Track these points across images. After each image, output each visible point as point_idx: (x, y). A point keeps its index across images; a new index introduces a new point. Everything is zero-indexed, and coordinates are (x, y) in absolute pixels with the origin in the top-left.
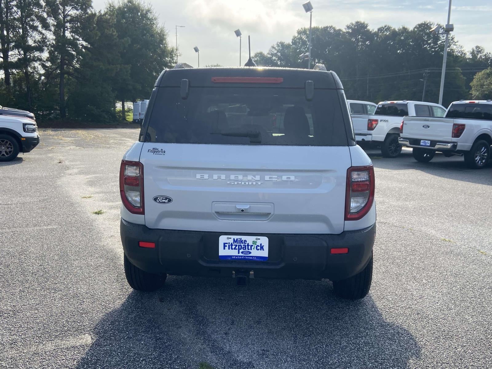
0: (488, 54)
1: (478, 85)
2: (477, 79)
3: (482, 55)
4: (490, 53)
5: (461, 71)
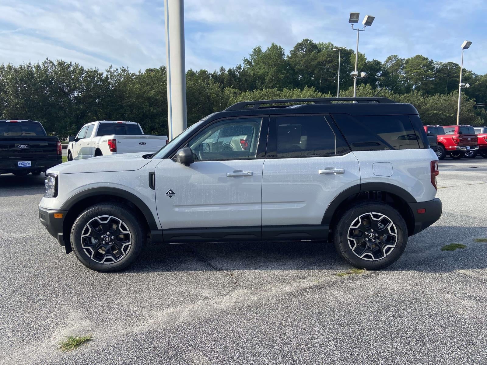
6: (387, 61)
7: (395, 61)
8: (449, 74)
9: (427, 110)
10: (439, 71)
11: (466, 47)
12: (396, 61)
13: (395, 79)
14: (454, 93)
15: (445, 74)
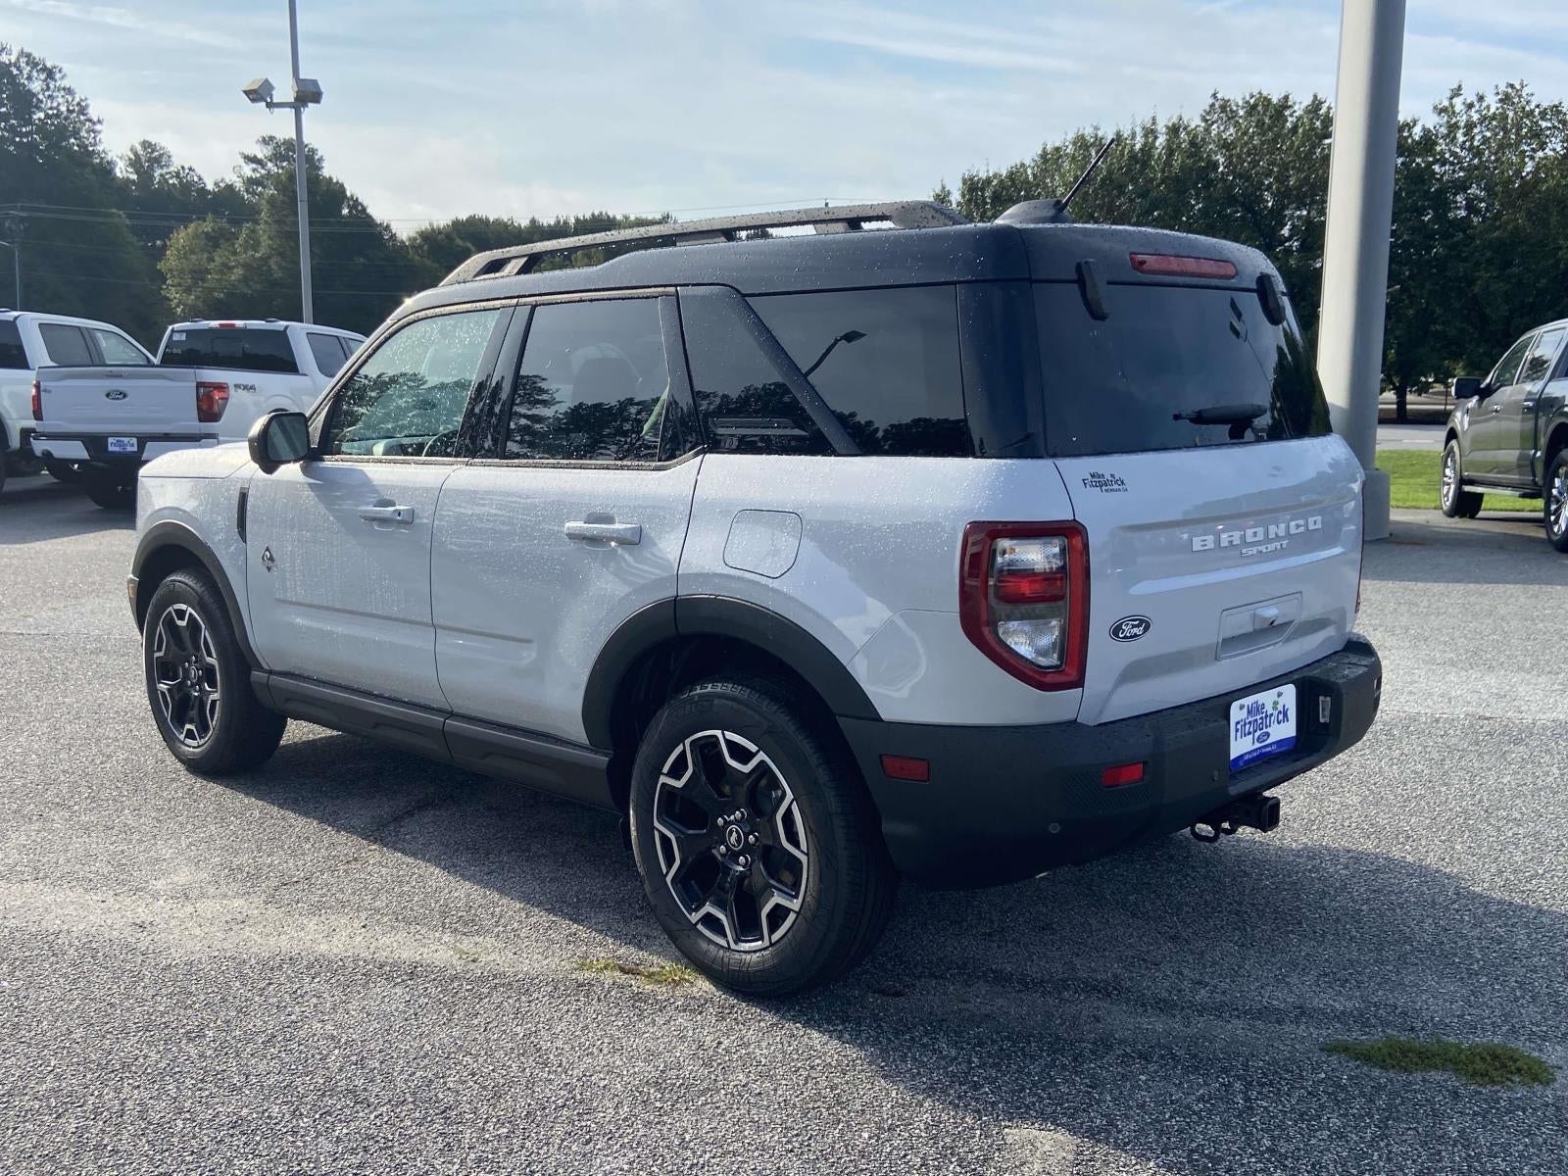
0: (187, 171)
1: (181, 271)
2: (178, 250)
3: (167, 173)
4: (190, 169)
5: (128, 222)
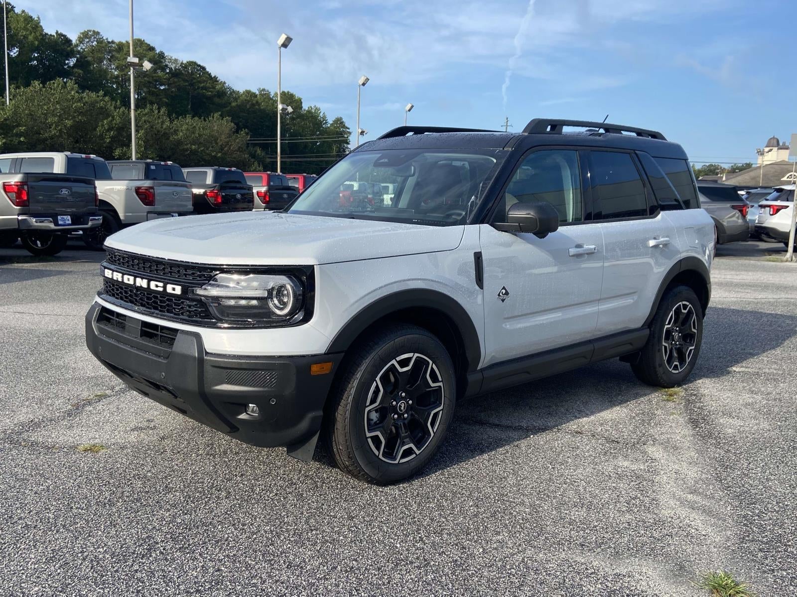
6: (81, 40)
7: (95, 43)
8: (192, 82)
9: (179, 142)
10: (175, 74)
11: (285, 45)
12: (98, 43)
13: (101, 76)
14: (215, 117)
15: (187, 81)
